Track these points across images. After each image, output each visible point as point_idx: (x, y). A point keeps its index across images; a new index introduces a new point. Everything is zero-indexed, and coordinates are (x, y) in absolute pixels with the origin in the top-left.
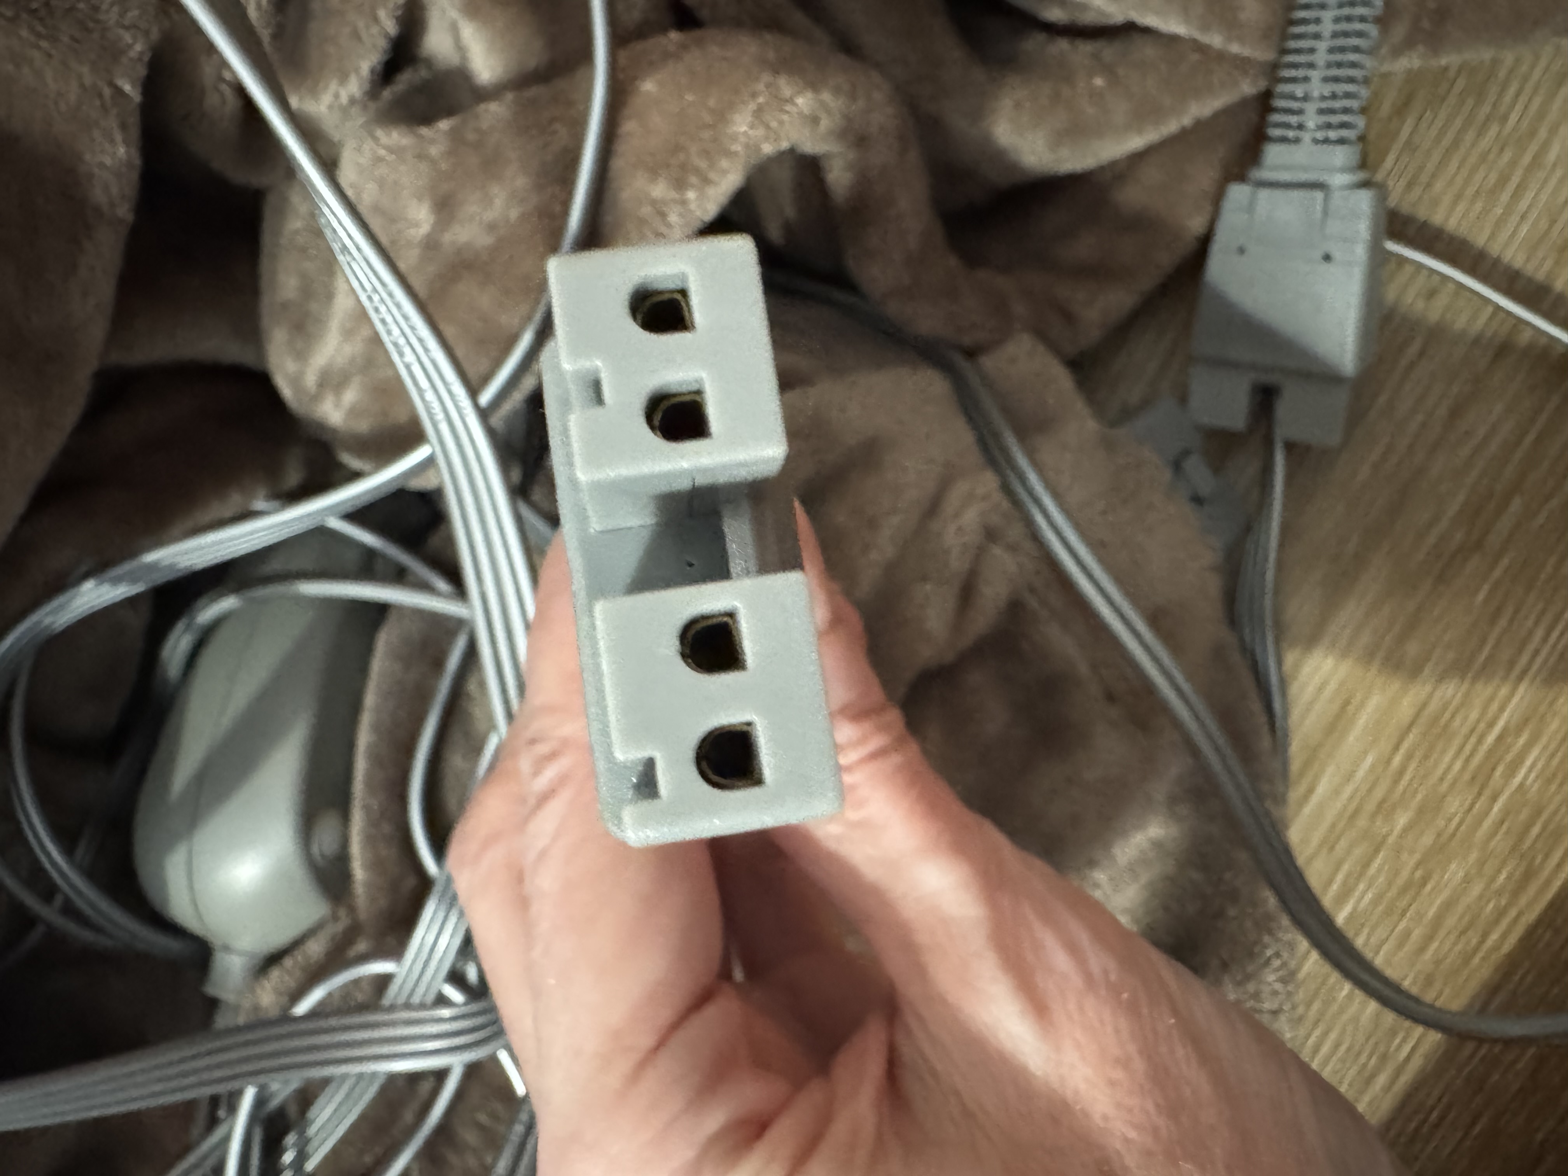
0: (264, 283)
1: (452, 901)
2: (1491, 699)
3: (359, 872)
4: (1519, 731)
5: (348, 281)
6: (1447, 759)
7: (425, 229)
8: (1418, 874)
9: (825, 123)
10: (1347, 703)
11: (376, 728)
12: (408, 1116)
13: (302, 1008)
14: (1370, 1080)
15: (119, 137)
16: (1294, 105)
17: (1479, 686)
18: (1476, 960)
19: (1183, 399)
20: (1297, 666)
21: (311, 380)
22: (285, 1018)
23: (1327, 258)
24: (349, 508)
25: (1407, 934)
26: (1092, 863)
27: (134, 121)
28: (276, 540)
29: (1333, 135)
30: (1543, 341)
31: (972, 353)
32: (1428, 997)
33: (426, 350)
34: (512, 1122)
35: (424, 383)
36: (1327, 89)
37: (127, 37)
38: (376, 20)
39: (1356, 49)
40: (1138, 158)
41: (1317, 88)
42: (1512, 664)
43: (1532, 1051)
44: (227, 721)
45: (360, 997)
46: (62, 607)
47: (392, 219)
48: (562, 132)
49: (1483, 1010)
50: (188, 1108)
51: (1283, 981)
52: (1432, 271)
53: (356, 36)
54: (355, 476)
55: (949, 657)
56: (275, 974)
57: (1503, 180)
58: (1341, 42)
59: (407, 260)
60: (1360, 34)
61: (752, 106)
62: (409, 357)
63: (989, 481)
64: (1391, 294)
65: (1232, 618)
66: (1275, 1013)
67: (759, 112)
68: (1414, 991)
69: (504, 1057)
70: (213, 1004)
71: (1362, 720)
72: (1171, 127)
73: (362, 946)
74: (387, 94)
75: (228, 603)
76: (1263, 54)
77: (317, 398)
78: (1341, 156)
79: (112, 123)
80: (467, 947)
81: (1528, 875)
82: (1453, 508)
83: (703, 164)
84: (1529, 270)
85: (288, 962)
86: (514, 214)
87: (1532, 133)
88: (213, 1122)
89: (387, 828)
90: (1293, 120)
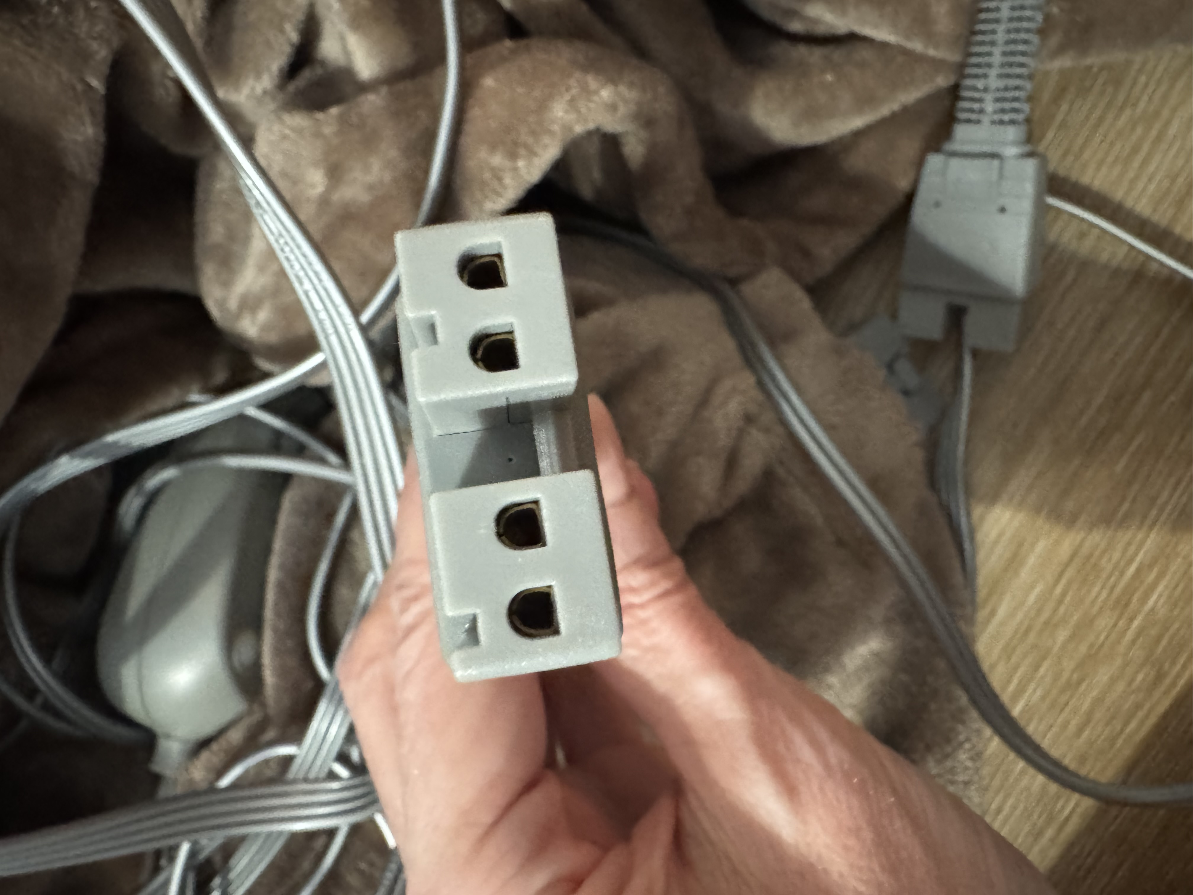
0: (199, 230)
1: (339, 701)
2: (1129, 544)
3: (269, 677)
4: (1151, 566)
5: (260, 229)
6: (1096, 589)
7: (320, 189)
8: (1075, 676)
9: (622, 110)
10: (1020, 545)
11: (282, 567)
12: (306, 865)
13: (225, 782)
14: (1039, 834)
15: (87, 119)
16: (976, 95)
17: (1120, 534)
18: (1120, 742)
19: (894, 316)
20: (982, 518)
21: (233, 304)
22: (212, 789)
23: (1003, 210)
24: (262, 400)
25: (1066, 723)
26: (827, 669)
27: (100, 109)
28: (204, 426)
29: (1006, 117)
30: (1165, 271)
31: (734, 282)
32: (1083, 772)
33: (320, 280)
34: (384, 869)
35: (318, 305)
36: (1001, 83)
37: (95, 45)
38: (282, 31)
39: (1023, 54)
40: (858, 135)
41: (994, 82)
42: (1145, 517)
43: (1162, 812)
44: (169, 562)
45: (269, 773)
46: (44, 476)
47: (295, 182)
48: (423, 115)
49: (1124, 782)
50: (136, 860)
51: (972, 759)
52: (1083, 220)
53: (268, 44)
54: (266, 376)
55: (718, 513)
56: (205, 755)
57: (1135, 150)
58: (1012, 47)
59: (305, 213)
60: (1025, 42)
61: (567, 97)
62: (307, 286)
63: (748, 379)
64: (1052, 237)
65: (932, 483)
66: (967, 784)
67: (572, 102)
68: (1072, 766)
69: (379, 819)
70: (157, 779)
71: (1032, 560)
72: (885, 111)
73: (270, 734)
74: (291, 87)
75: (169, 473)
76: (953, 57)
77: (238, 316)
78: (1012, 133)
79: (83, 109)
80: (351, 735)
81: (1160, 677)
82: (1099, 399)
83: (530, 140)
84: (1155, 218)
85: (215, 746)
86: (387, 177)
87: (1157, 114)
88: (157, 869)
89: (290, 643)
90: (976, 106)
